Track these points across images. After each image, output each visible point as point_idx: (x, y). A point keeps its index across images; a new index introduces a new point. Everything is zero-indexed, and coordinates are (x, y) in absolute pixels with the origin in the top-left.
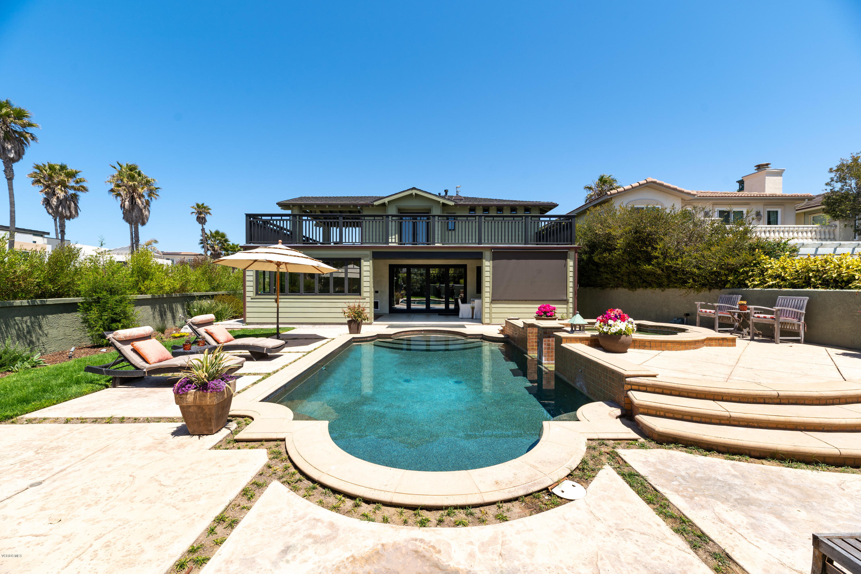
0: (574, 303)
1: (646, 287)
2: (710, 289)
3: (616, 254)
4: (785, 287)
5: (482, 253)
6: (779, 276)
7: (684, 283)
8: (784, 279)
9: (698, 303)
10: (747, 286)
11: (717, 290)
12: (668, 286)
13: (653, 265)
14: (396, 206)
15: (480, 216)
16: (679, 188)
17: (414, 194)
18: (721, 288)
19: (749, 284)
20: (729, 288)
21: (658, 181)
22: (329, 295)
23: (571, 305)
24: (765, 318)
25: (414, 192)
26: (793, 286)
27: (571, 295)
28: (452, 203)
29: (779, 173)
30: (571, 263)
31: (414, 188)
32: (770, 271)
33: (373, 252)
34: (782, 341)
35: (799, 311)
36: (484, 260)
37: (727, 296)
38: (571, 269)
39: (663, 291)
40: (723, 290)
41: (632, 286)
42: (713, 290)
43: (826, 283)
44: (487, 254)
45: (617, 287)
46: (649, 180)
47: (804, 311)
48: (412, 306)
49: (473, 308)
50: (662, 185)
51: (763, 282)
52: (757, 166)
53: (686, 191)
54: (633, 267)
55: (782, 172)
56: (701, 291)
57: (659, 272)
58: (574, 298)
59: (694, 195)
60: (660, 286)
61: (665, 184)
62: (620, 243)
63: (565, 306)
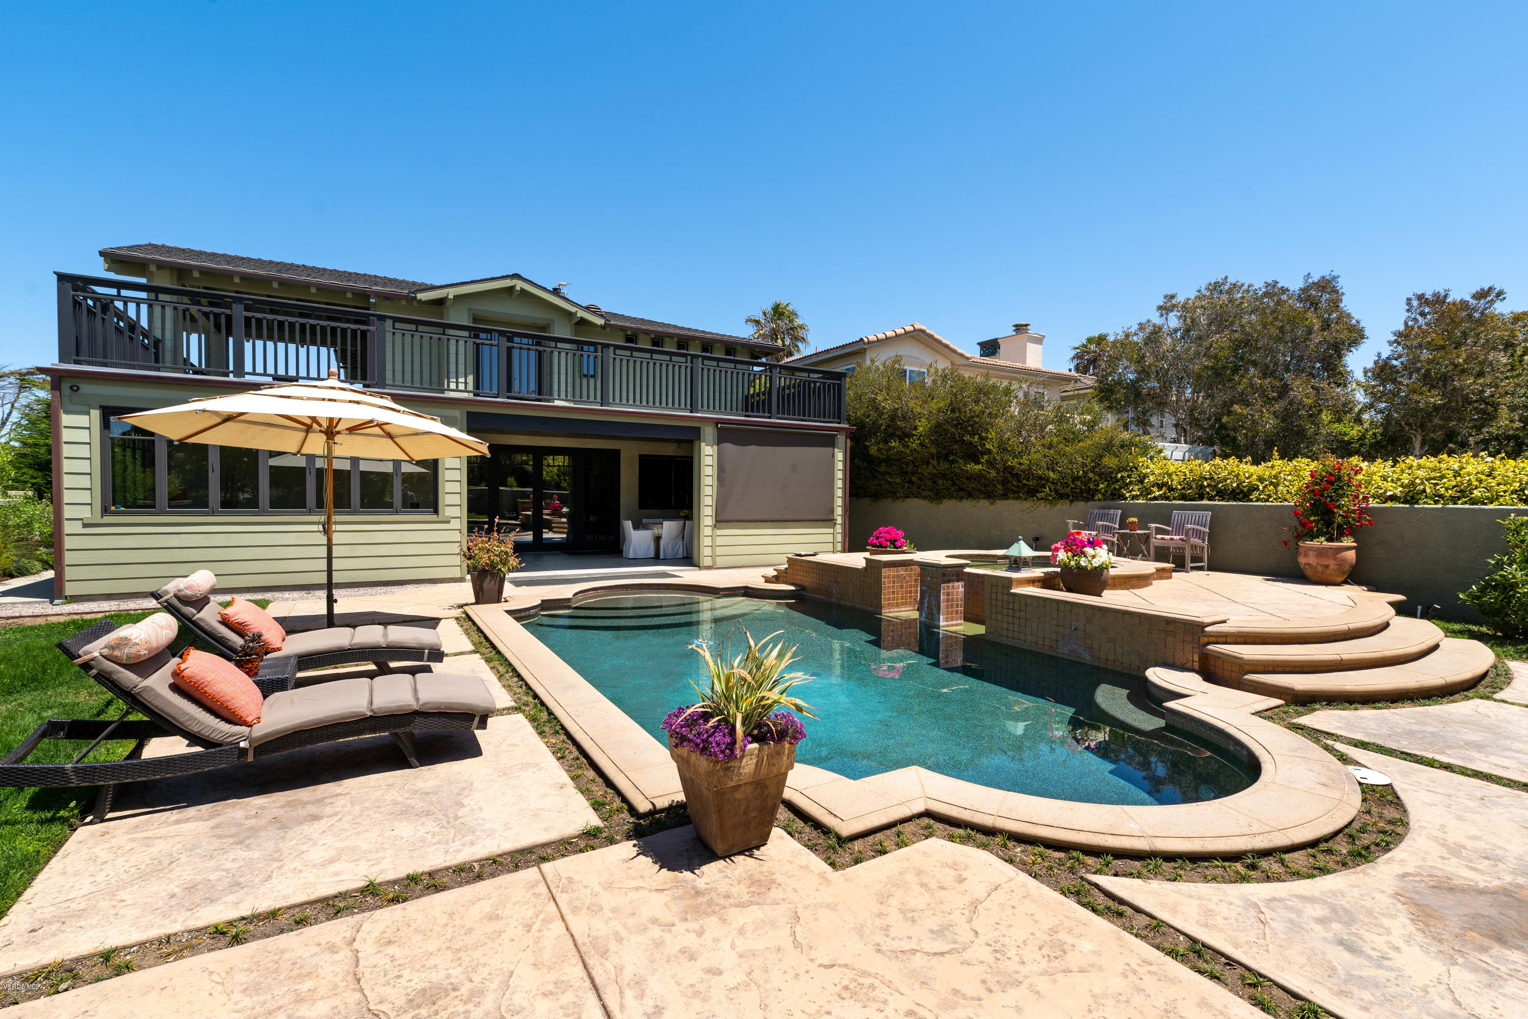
0: (844, 525)
1: (962, 498)
2: (1071, 502)
3: (914, 444)
4: (1175, 499)
5: (699, 428)
6: (1164, 484)
7: (1032, 493)
8: (1171, 489)
9: (1071, 522)
10: (1126, 499)
11: (1083, 503)
12: (1005, 496)
13: (982, 464)
14: (469, 310)
15: (694, 357)
16: (952, 346)
17: (518, 288)
18: (1087, 500)
19: (1127, 495)
20: (1099, 500)
21: (928, 331)
22: (349, 514)
23: (839, 529)
24: (1163, 539)
25: (519, 285)
26: (1183, 497)
27: (839, 511)
28: (600, 321)
29: (1039, 340)
30: (839, 456)
31: (516, 276)
32: (1152, 478)
33: (469, 414)
34: (1193, 568)
35: (1202, 528)
36: (703, 444)
37: (1102, 511)
38: (840, 465)
39: (992, 504)
40: (1090, 503)
41: (938, 496)
42: (1075, 503)
43: (1221, 494)
44: (709, 432)
45: (907, 497)
46: (917, 327)
47: (1207, 530)
48: (545, 536)
49: (658, 539)
50: (931, 337)
51: (1145, 492)
52: (1015, 326)
53: (960, 351)
54: (944, 466)
55: (1042, 339)
56: (1056, 505)
57: (993, 473)
58: (844, 516)
59: (968, 358)
60: (990, 496)
61: (936, 336)
62: (922, 426)
63: (831, 531)
